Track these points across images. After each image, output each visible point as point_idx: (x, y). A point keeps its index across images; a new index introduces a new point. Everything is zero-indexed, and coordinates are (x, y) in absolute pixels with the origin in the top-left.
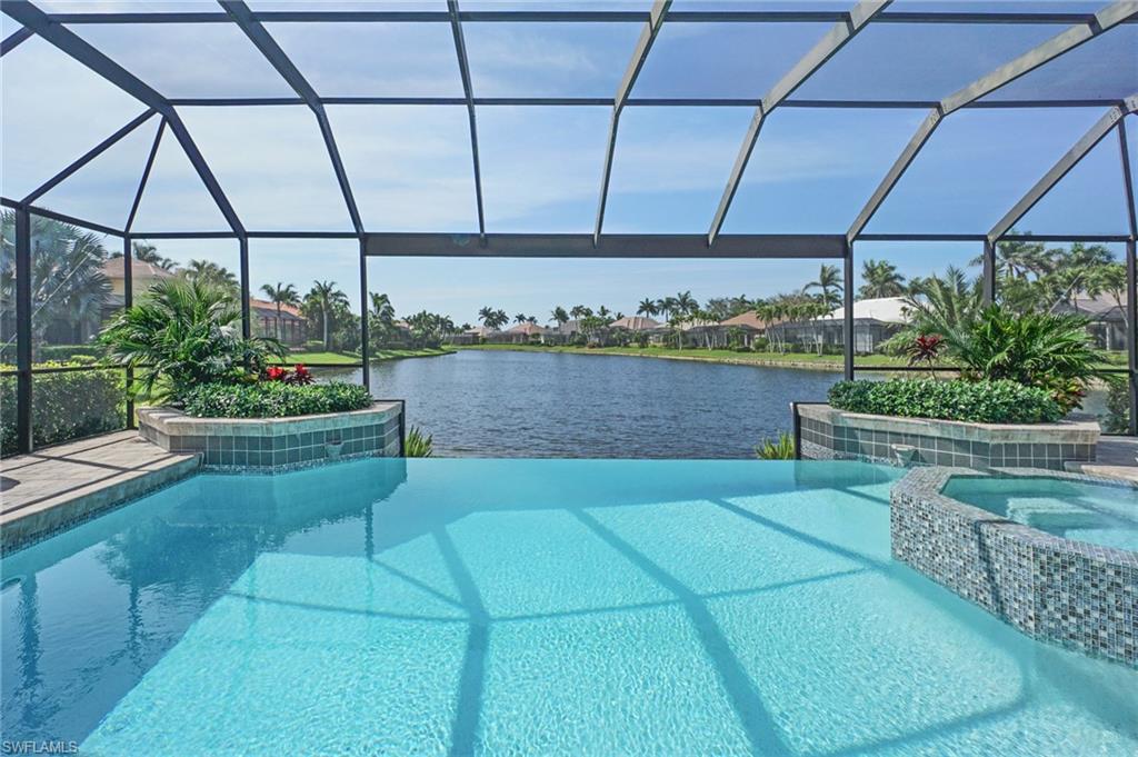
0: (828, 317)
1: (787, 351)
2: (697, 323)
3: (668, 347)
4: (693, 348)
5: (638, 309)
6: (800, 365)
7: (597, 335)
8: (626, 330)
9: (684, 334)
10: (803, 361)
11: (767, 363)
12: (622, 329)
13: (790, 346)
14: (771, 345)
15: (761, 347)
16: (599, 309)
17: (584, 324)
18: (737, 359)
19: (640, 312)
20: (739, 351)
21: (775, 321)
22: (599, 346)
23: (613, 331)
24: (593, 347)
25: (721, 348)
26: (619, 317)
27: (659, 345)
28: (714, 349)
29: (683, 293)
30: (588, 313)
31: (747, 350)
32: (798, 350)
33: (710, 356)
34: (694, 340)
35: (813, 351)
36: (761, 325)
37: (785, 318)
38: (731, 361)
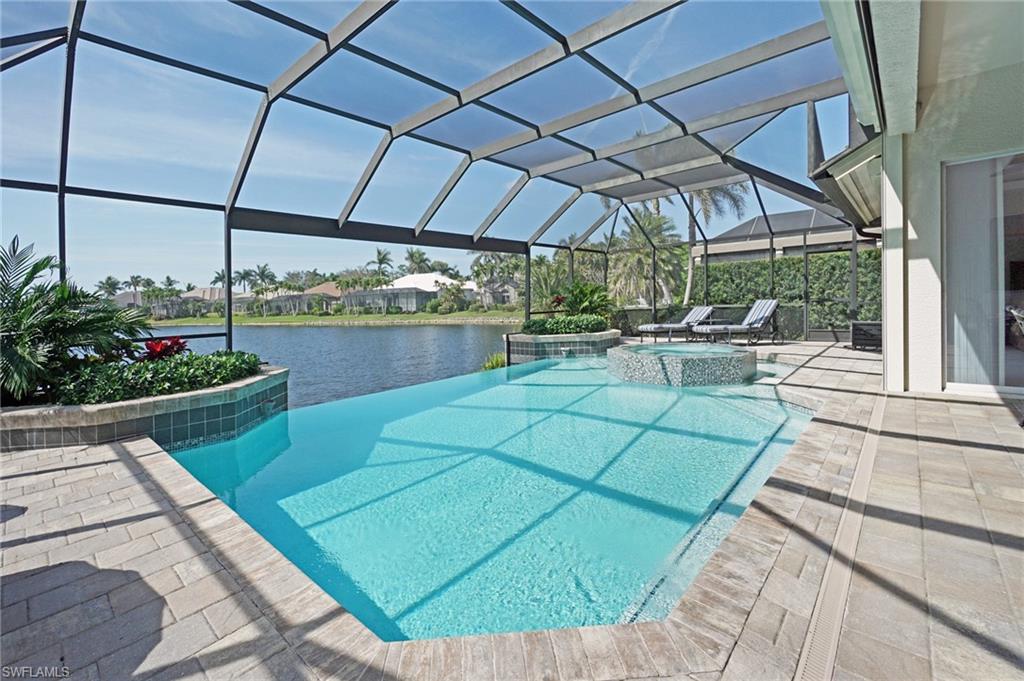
0: (390, 287)
1: (360, 313)
2: (282, 292)
3: (251, 315)
4: (277, 315)
5: (213, 279)
6: (371, 323)
7: (165, 306)
8: (202, 300)
9: (268, 302)
10: (372, 320)
11: (346, 323)
12: (196, 300)
13: (362, 309)
14: (348, 309)
15: (338, 311)
16: (165, 280)
17: (146, 296)
18: (321, 321)
19: (215, 282)
20: (321, 315)
21: (351, 289)
22: (168, 318)
23: (186, 301)
24: (160, 319)
25: (305, 314)
26: (190, 288)
27: (242, 313)
28: (298, 314)
29: (262, 265)
30: (149, 283)
31: (327, 314)
32: (368, 312)
33: (294, 320)
34: (278, 308)
35: (379, 313)
36: (338, 293)
37: (358, 288)
38: (316, 323)
